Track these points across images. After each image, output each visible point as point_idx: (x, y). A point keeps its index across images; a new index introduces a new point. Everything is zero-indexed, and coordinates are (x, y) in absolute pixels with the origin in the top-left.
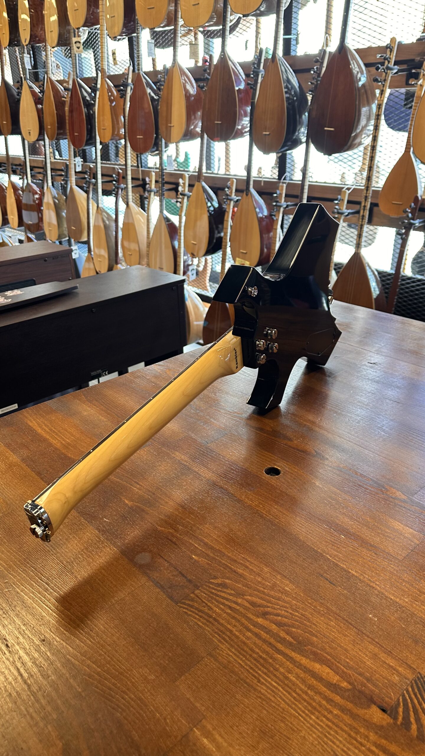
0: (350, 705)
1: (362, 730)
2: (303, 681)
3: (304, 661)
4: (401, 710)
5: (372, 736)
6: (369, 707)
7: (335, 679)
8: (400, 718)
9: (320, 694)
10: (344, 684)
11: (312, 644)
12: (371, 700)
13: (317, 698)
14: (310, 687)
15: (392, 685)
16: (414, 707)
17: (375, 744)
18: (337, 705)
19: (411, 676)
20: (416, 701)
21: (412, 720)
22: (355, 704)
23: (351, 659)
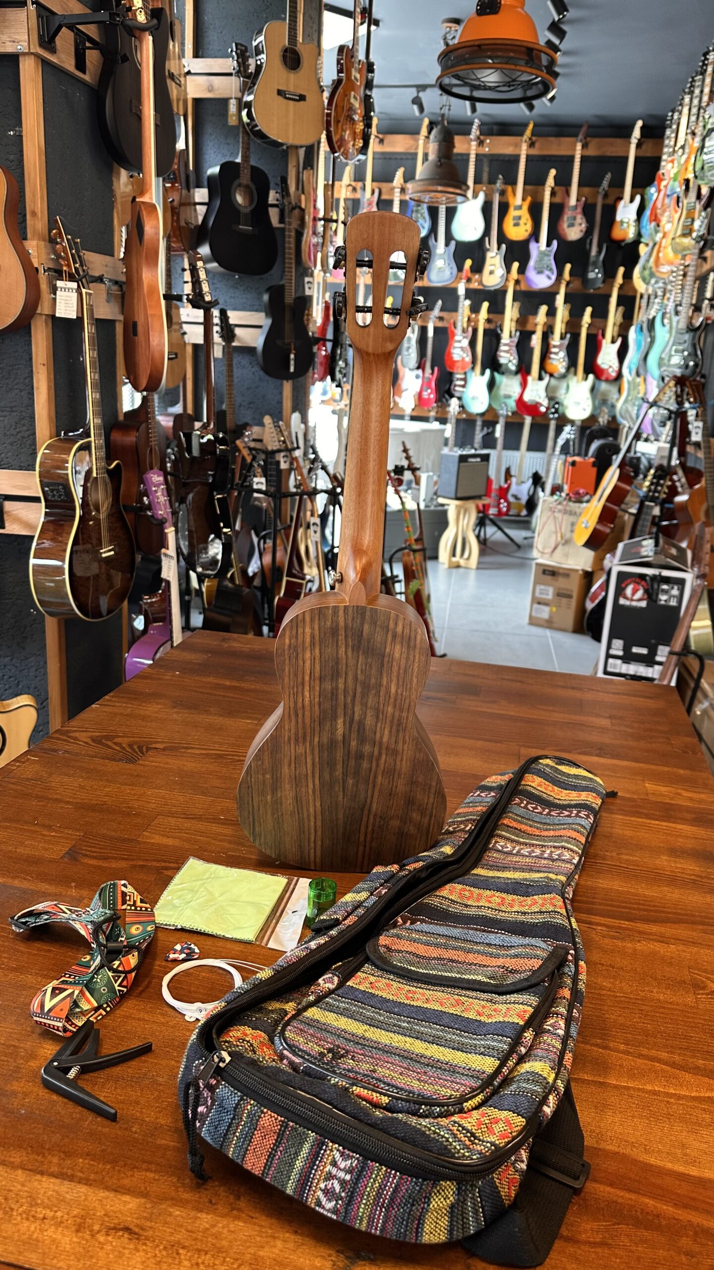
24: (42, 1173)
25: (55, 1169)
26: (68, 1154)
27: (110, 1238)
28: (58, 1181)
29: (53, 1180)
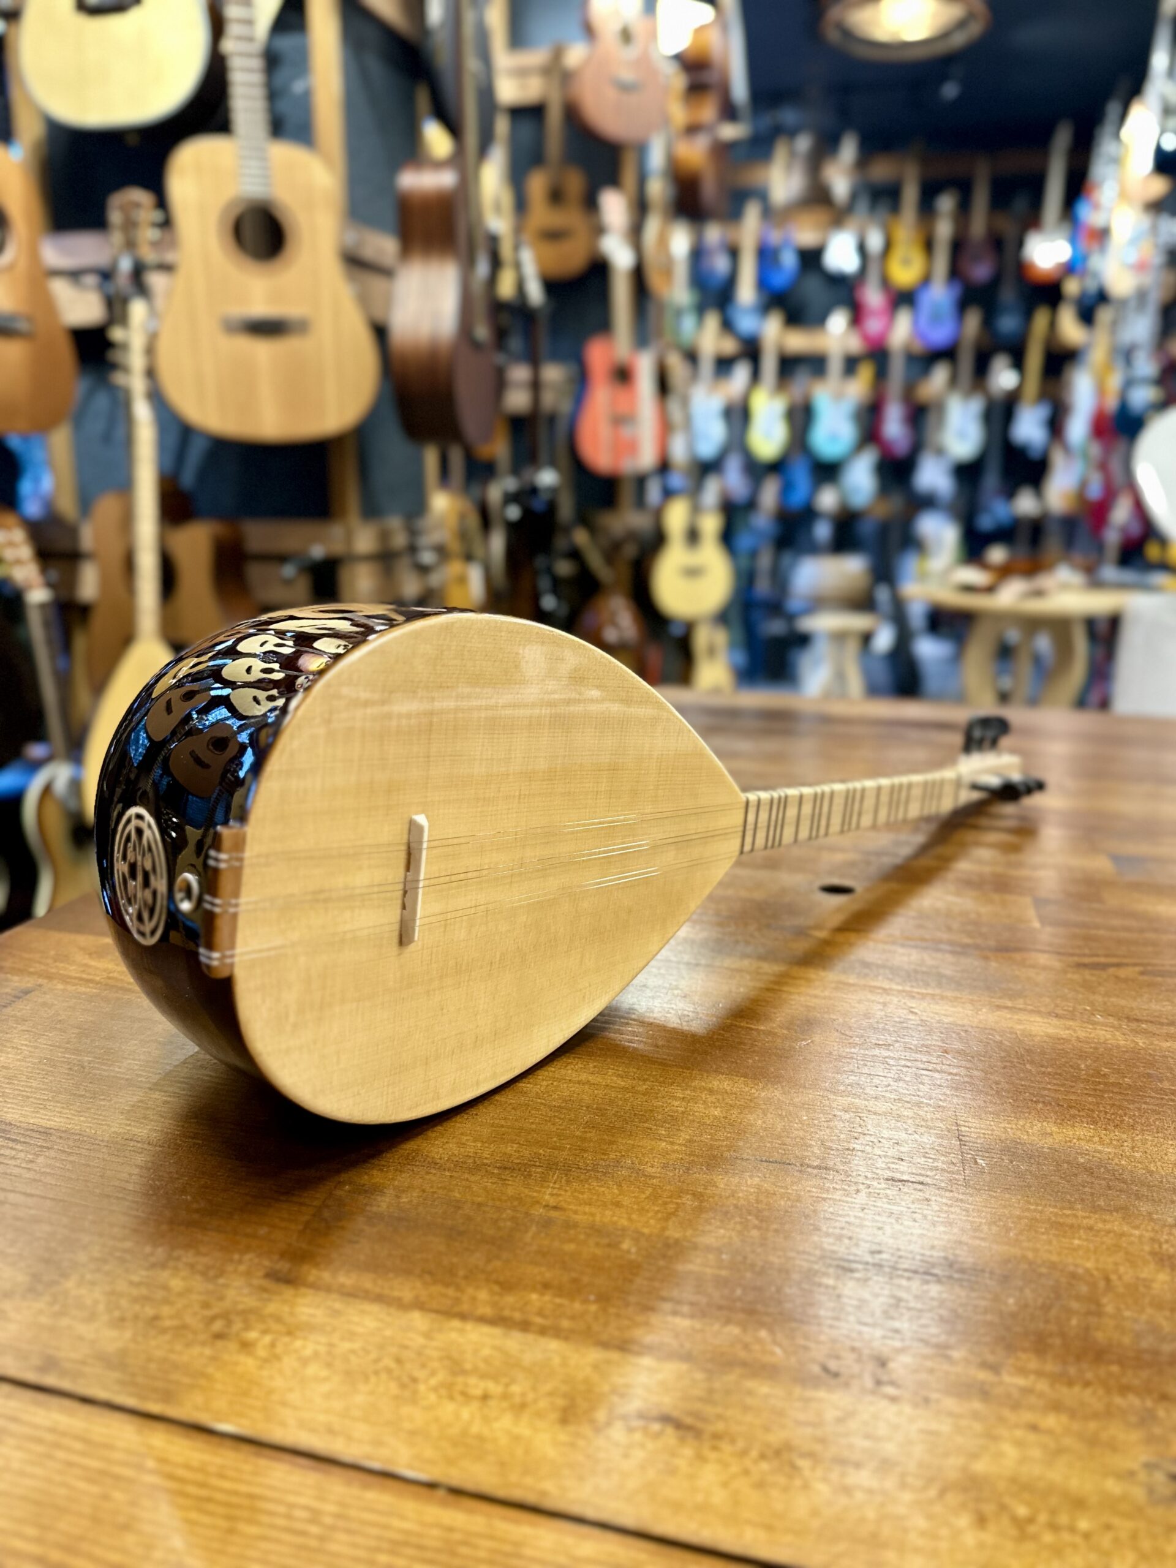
24: (463, 1317)
25: (487, 1311)
26: (507, 1286)
28: (497, 1331)
29: (486, 1329)
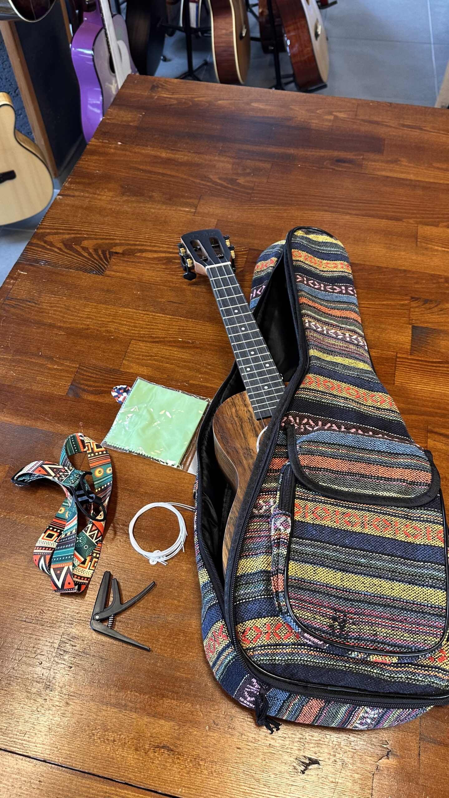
0: (133, 247)
1: (123, 241)
2: (159, 247)
3: (163, 255)
4: (108, 256)
5: (118, 241)
6: (123, 251)
7: (144, 255)
8: (107, 253)
9: (148, 246)
10: (139, 254)
11: (164, 264)
12: (123, 254)
13: (149, 244)
14: (155, 246)
15: (115, 264)
16: (102, 260)
17: (116, 239)
18: (139, 245)
19: (107, 272)
20: (102, 262)
21: (102, 255)
22: (130, 249)
23: (140, 266)
24: (107, 704)
25: (114, 700)
27: (156, 754)
28: (117, 710)
29: (114, 710)
